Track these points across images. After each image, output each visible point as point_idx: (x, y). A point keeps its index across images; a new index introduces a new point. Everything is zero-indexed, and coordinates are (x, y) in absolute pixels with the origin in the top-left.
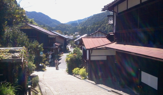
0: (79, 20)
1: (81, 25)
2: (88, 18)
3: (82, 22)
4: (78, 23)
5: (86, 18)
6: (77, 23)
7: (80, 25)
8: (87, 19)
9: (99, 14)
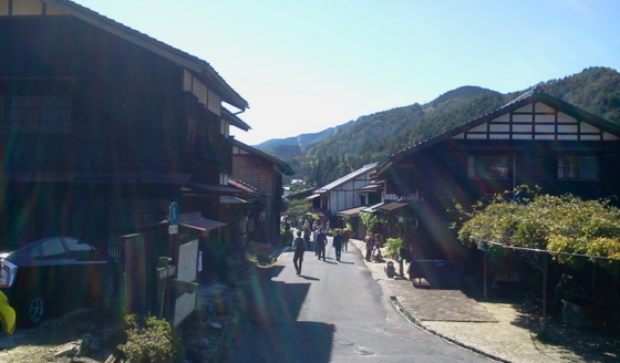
0: (304, 137)
1: (313, 153)
2: (340, 128)
3: (316, 141)
4: (300, 145)
5: (331, 130)
6: (298, 147)
7: (309, 152)
8: (336, 131)
9: (383, 112)
